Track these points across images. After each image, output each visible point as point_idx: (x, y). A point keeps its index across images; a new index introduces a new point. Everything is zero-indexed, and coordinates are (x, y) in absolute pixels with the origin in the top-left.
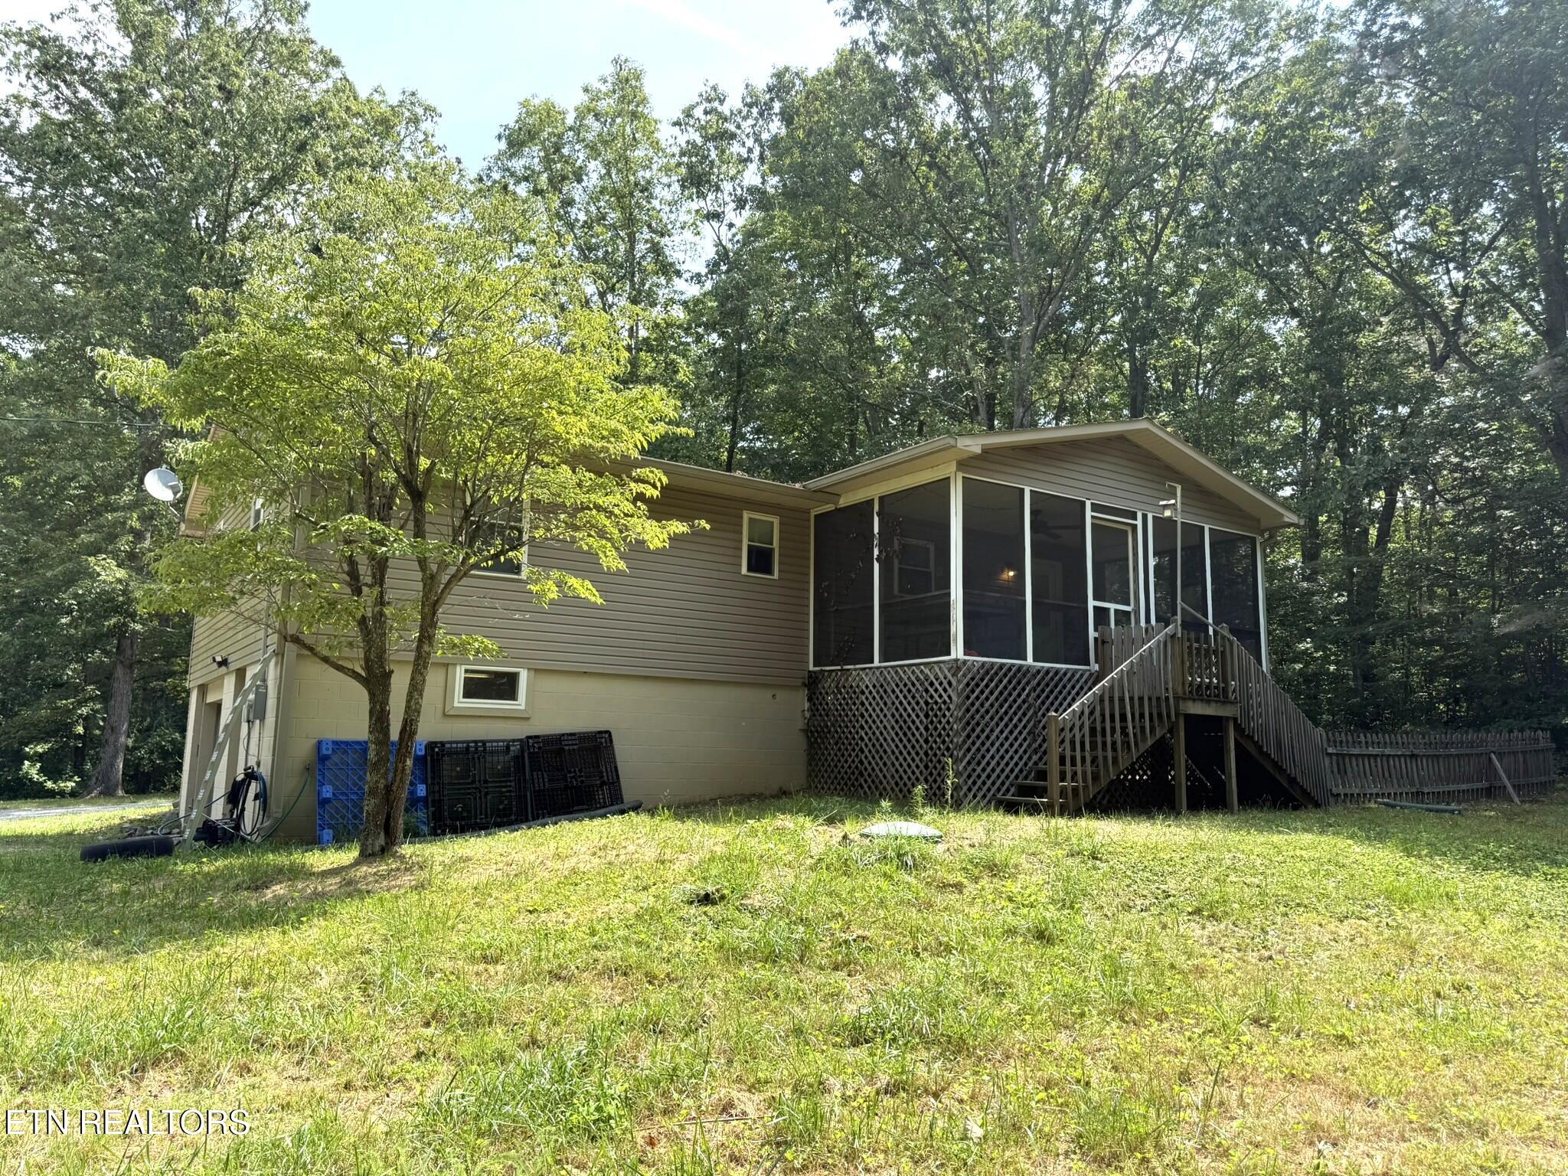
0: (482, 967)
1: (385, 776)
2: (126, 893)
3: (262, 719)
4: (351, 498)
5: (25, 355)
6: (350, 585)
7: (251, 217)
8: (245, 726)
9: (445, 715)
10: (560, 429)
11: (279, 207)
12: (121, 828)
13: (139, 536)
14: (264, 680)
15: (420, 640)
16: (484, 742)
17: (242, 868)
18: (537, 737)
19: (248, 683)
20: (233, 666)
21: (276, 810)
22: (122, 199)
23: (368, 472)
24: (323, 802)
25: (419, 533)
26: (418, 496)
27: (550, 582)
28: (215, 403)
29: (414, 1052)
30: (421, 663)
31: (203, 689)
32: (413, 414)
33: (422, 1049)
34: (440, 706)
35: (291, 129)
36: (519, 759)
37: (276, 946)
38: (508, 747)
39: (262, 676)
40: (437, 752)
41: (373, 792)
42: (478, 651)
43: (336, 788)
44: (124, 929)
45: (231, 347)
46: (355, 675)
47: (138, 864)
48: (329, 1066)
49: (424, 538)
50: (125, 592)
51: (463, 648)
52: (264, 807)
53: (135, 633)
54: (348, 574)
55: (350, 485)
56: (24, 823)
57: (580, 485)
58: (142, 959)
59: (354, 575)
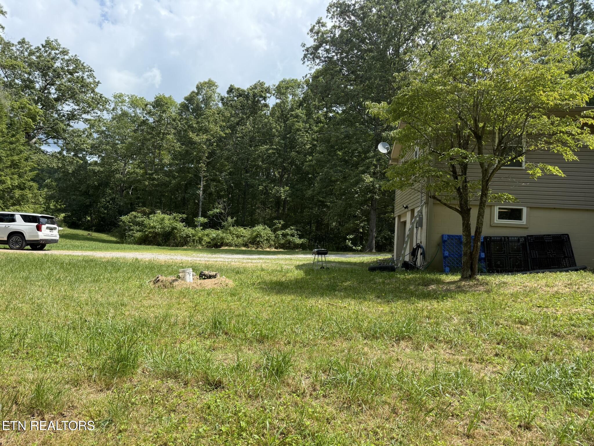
0: (519, 326)
1: (470, 248)
2: (384, 282)
3: (422, 227)
4: (452, 143)
5: (340, 112)
6: (453, 176)
7: (407, 45)
8: (415, 230)
9: (491, 226)
10: (544, 99)
11: (417, 38)
12: (377, 262)
13: (376, 166)
14: (422, 213)
15: (482, 196)
16: (508, 237)
17: (419, 278)
18: (532, 236)
19: (416, 214)
20: (410, 209)
21: (428, 259)
22: (366, 51)
23: (458, 131)
24: (445, 257)
25: (480, 152)
26: (479, 138)
27: (538, 169)
28: (404, 114)
29: (495, 353)
30: (482, 205)
31: (399, 217)
32: (476, 105)
33: (498, 353)
34: (489, 222)
35: (419, 7)
36: (524, 245)
37: (436, 306)
38: (519, 240)
39: (421, 212)
40: (488, 241)
41: (465, 254)
42: (506, 199)
43: (449, 252)
44: (386, 294)
45: (409, 92)
46: (457, 210)
47: (385, 274)
48: (462, 352)
49: (482, 154)
50: (373, 186)
51: (500, 198)
52: (424, 257)
53: (376, 199)
54: (452, 171)
55: (452, 138)
56: (350, 259)
57: (552, 124)
58: (393, 304)
59: (454, 172)
